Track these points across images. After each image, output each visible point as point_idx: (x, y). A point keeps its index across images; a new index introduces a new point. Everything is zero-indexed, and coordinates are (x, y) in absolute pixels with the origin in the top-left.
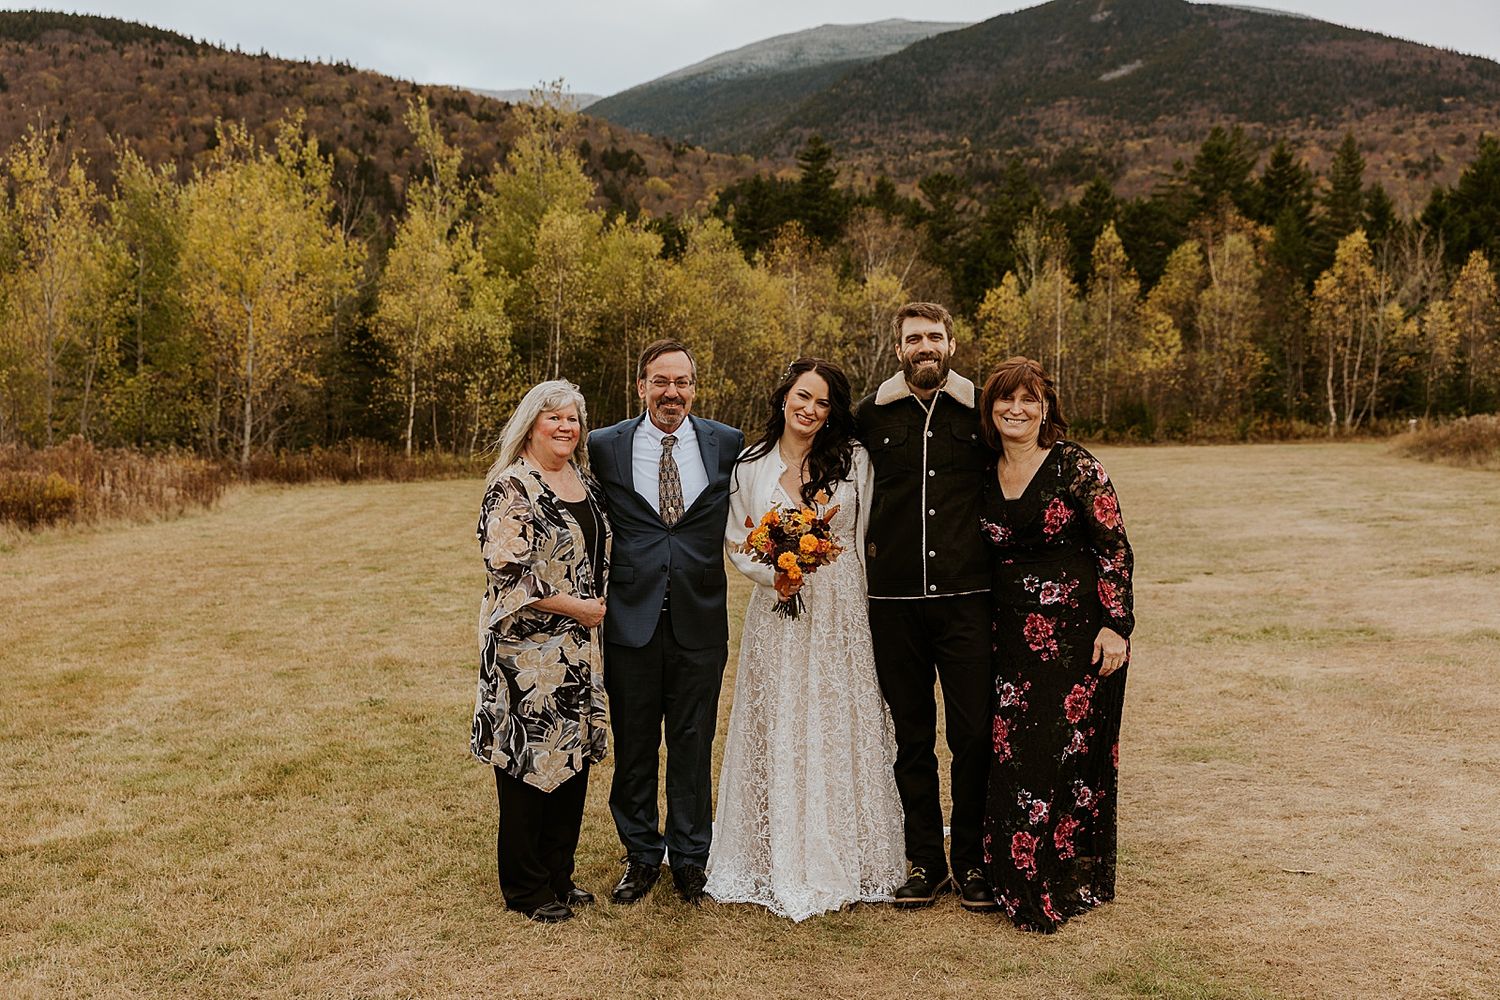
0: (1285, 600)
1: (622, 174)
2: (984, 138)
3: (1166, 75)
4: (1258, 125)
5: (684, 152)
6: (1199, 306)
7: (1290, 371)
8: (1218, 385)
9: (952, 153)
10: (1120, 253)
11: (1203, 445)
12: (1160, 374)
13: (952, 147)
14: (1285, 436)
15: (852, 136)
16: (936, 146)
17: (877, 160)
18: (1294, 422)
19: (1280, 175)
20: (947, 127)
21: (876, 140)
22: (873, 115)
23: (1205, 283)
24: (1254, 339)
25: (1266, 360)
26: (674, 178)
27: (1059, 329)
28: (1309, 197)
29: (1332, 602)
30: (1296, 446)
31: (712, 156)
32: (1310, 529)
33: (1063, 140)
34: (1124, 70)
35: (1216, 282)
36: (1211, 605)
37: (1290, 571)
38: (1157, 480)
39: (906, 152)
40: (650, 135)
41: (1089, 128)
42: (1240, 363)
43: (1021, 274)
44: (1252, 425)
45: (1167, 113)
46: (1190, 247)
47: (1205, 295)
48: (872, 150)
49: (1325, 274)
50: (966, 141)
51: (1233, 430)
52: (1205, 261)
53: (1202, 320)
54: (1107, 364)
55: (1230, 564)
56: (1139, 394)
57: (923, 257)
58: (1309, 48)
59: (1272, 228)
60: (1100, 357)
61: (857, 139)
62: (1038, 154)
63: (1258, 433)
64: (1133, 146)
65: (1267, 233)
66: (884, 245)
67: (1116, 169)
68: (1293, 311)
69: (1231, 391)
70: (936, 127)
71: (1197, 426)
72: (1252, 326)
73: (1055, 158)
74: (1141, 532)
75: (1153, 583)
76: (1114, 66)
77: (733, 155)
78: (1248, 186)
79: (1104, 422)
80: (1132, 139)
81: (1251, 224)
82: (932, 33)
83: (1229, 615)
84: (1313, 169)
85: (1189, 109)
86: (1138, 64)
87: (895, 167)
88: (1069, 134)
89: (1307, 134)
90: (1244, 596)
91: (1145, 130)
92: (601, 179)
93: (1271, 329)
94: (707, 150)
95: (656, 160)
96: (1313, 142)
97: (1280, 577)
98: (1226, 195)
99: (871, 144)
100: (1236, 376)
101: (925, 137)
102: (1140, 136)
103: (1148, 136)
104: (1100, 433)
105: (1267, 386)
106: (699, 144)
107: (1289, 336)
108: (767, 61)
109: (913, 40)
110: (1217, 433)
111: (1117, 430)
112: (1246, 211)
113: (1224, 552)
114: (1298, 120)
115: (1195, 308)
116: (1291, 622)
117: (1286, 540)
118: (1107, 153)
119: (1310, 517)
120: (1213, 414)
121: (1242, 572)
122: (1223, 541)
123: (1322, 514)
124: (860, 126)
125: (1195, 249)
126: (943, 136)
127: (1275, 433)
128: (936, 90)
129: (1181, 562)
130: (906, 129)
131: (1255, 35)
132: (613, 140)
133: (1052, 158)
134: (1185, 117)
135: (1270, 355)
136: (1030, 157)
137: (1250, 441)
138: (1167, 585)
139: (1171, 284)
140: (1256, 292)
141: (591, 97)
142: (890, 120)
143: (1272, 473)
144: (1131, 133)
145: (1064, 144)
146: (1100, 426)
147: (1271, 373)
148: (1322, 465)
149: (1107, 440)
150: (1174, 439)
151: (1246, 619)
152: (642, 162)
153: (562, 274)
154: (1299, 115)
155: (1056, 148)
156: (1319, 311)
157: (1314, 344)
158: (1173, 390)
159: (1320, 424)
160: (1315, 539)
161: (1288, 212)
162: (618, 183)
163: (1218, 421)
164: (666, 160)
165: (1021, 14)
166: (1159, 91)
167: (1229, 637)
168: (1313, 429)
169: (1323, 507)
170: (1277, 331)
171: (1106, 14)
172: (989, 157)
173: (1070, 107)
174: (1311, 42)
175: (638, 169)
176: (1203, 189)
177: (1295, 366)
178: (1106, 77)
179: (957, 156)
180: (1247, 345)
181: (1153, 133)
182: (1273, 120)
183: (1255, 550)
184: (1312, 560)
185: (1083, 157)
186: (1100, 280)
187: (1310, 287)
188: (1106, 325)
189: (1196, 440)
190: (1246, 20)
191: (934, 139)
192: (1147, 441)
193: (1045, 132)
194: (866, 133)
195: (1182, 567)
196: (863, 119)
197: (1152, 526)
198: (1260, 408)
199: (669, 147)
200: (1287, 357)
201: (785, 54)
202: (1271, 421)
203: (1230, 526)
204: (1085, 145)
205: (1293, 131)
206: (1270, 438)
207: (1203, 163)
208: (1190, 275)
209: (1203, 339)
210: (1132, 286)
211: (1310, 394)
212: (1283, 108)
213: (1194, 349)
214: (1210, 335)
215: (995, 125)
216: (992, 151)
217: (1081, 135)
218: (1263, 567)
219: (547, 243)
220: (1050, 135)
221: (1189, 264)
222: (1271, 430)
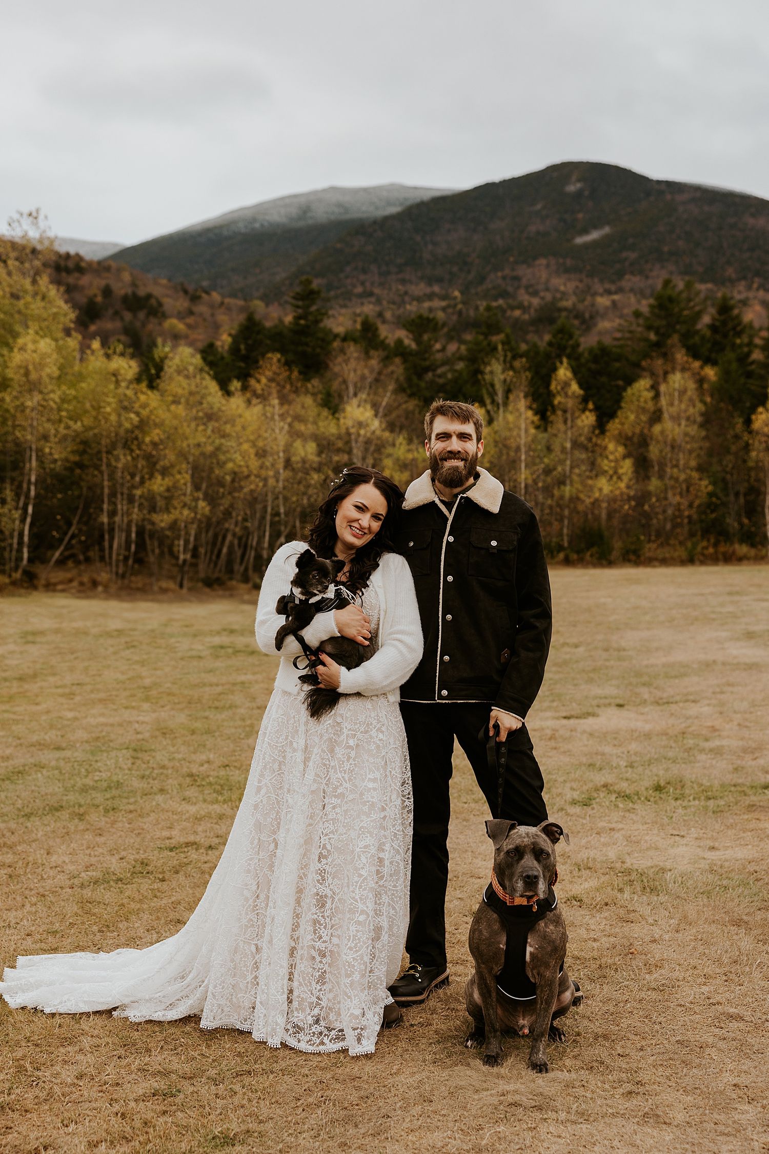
0: (691, 742)
1: (141, 315)
2: (473, 291)
3: (631, 241)
4: (709, 286)
5: (199, 297)
6: (651, 439)
7: (732, 498)
8: (670, 512)
9: (444, 304)
10: (575, 387)
11: (654, 566)
12: (615, 500)
13: (444, 298)
14: (729, 559)
15: (354, 286)
16: (430, 297)
17: (377, 309)
18: (737, 546)
19: (724, 323)
20: (440, 280)
21: (377, 291)
22: (374, 268)
23: (656, 417)
24: (700, 469)
25: (710, 488)
26: (190, 320)
27: (523, 457)
28: (750, 344)
29: (741, 743)
30: (737, 568)
31: (227, 300)
32: (735, 652)
33: (542, 294)
34: (594, 235)
35: (666, 416)
36: (607, 749)
37: (706, 702)
38: (603, 600)
39: (404, 302)
40: (170, 280)
41: (565, 285)
42: (688, 490)
43: (489, 407)
44: (699, 549)
45: (632, 273)
46: (642, 385)
47: (657, 429)
48: (373, 299)
49: (761, 409)
50: (457, 293)
51: (681, 553)
52: (657, 396)
53: (654, 452)
54: (567, 490)
55: (645, 693)
56: (597, 518)
57: (400, 389)
58: (751, 221)
59: (716, 369)
60: (561, 482)
61: (359, 290)
62: (520, 306)
63: (703, 554)
64: (603, 301)
65: (710, 372)
66: (363, 378)
67: (588, 321)
68: (733, 443)
69: (681, 516)
70: (430, 281)
71: (650, 549)
72: (699, 456)
73: (536, 310)
74: (568, 657)
75: (558, 718)
76: (585, 231)
77: (245, 300)
78: (697, 332)
79: (566, 544)
80: (602, 295)
81: (697, 364)
82: (427, 196)
83: (623, 763)
84: (756, 325)
85: (651, 270)
86: (607, 230)
87: (393, 315)
88: (547, 289)
89: (751, 294)
90: (648, 736)
91: (613, 288)
92: (122, 319)
93: (715, 460)
94: (223, 296)
95: (173, 303)
96: (756, 302)
97: (693, 710)
98: (675, 339)
99: (371, 294)
100: (685, 502)
101: (420, 289)
102: (609, 292)
103: (616, 293)
104: (561, 556)
105: (712, 512)
106: (215, 290)
107: (730, 465)
108: (277, 217)
109: (408, 203)
110: (667, 555)
111: (578, 552)
112: (694, 353)
113: (645, 679)
114: (743, 283)
115: (648, 439)
116: (689, 773)
117: (708, 665)
118: (581, 307)
119: (738, 639)
120: (663, 537)
121: (658, 703)
122: (647, 666)
123: (750, 635)
124: (362, 277)
125: (648, 386)
126: (436, 289)
127: (720, 556)
128: (430, 247)
129: (599, 691)
130: (403, 282)
131: (706, 208)
132: (134, 284)
133: (532, 311)
134: (647, 277)
135: (714, 483)
136: (513, 308)
137: (697, 563)
138: (572, 721)
139: (627, 418)
140: (702, 426)
141: (115, 245)
142: (388, 273)
143: (712, 593)
144: (601, 290)
145: (543, 298)
146: (560, 548)
147: (714, 499)
148: (759, 586)
149: (568, 562)
150: (629, 561)
151: (640, 769)
152: (160, 304)
153: (37, 397)
154: (744, 278)
155: (536, 301)
156: (757, 443)
157: (753, 474)
158: (627, 515)
159: (760, 547)
160: (738, 664)
161: (730, 355)
162: (138, 324)
163: (668, 544)
164: (182, 303)
165: (504, 183)
166: (624, 254)
167: (613, 797)
168: (753, 552)
169: (752, 628)
170: (720, 462)
171: (579, 185)
172: (477, 308)
173: (548, 266)
174: (753, 215)
175: (155, 310)
176: (657, 333)
177: (737, 494)
178: (580, 240)
179: (448, 306)
180: (695, 475)
181: (620, 290)
182: (721, 281)
183: (676, 677)
184: (730, 689)
185: (560, 310)
186: (559, 413)
187: (748, 422)
188: (566, 453)
189: (649, 562)
190: (698, 194)
191: (428, 290)
192: (604, 562)
193: (527, 288)
194: (368, 284)
195: (595, 697)
196: (365, 271)
197: (581, 649)
198: (706, 532)
199: (186, 292)
200: (730, 485)
201: (294, 211)
202: (716, 545)
203: (657, 649)
204: (561, 299)
205: (739, 292)
206: (714, 560)
207: (656, 311)
208: (644, 410)
209: (656, 468)
210: (588, 419)
211: (750, 519)
212: (730, 272)
213: (648, 478)
214: (662, 465)
215: (482, 279)
216: (479, 303)
217: (557, 290)
218: (678, 698)
219: (20, 367)
220: (531, 290)
221: (642, 400)
222: (716, 552)
